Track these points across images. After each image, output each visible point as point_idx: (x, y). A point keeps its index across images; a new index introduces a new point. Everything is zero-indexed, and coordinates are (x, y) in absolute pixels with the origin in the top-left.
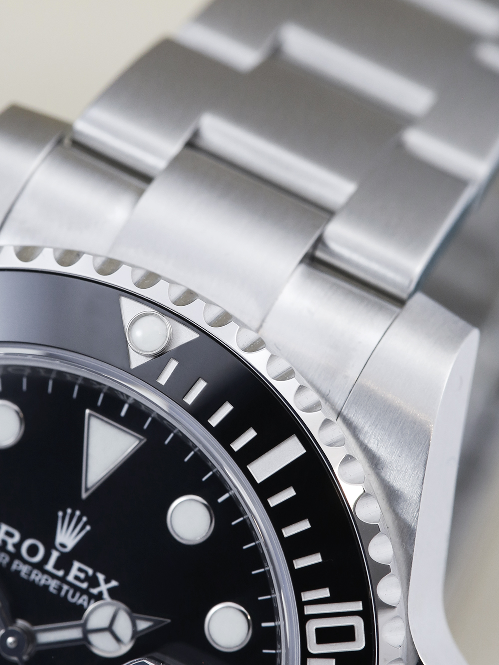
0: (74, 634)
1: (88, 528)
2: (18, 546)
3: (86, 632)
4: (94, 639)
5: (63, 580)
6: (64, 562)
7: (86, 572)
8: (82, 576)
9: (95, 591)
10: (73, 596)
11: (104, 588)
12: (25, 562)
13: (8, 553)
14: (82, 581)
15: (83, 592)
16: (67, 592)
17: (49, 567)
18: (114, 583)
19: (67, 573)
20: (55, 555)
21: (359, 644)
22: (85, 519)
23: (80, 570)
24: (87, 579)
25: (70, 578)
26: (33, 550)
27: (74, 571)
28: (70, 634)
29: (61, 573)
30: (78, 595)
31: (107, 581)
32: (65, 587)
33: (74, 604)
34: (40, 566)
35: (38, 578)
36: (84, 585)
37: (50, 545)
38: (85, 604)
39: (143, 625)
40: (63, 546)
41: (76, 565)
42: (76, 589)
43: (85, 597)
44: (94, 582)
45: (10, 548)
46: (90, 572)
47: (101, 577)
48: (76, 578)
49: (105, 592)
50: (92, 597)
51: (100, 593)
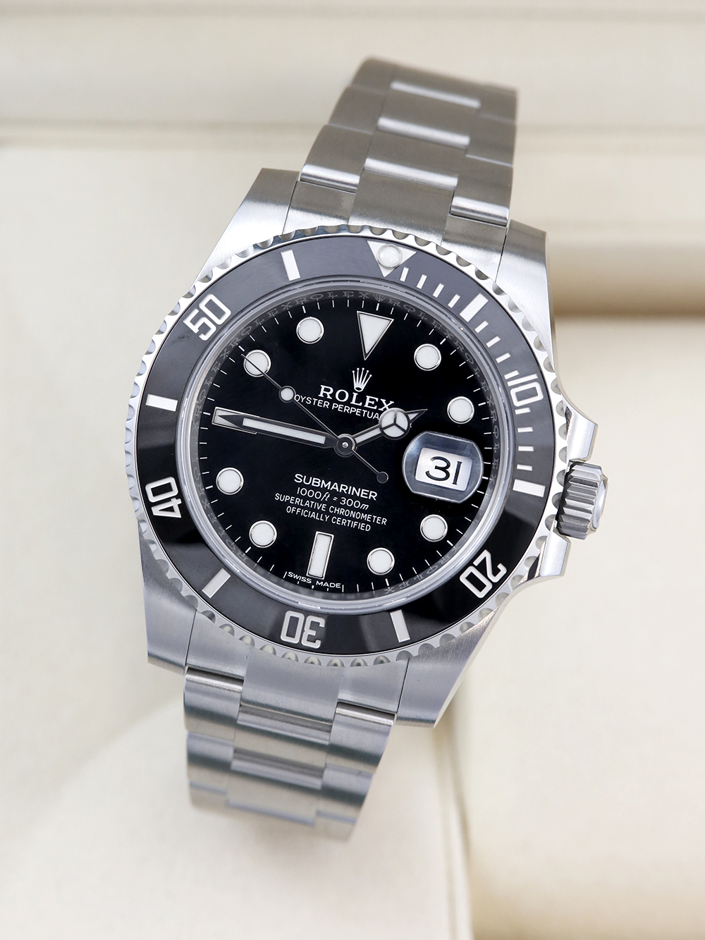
0: (376, 432)
1: (371, 376)
2: (333, 395)
3: (382, 429)
4: (387, 432)
5: (362, 407)
6: (361, 398)
7: (375, 400)
8: (373, 403)
9: (382, 409)
10: (370, 415)
11: (386, 406)
12: (339, 403)
13: (329, 400)
14: (373, 406)
15: (375, 411)
16: (366, 413)
17: (353, 402)
18: (391, 402)
19: (364, 404)
20: (355, 395)
21: (540, 397)
22: (368, 371)
23: (371, 400)
24: (376, 403)
25: (366, 405)
26: (342, 395)
27: (368, 401)
28: (374, 433)
29: (361, 404)
30: (372, 414)
31: (387, 403)
32: (365, 411)
33: (371, 419)
34: (348, 403)
35: (347, 410)
36: (375, 408)
37: (351, 390)
38: (378, 417)
39: (412, 416)
40: (359, 389)
41: (368, 397)
42: (371, 410)
43: (377, 414)
44: (381, 405)
45: (329, 397)
46: (377, 399)
47: (384, 401)
48: (370, 404)
49: (387, 408)
50: (380, 413)
51: (385, 409)
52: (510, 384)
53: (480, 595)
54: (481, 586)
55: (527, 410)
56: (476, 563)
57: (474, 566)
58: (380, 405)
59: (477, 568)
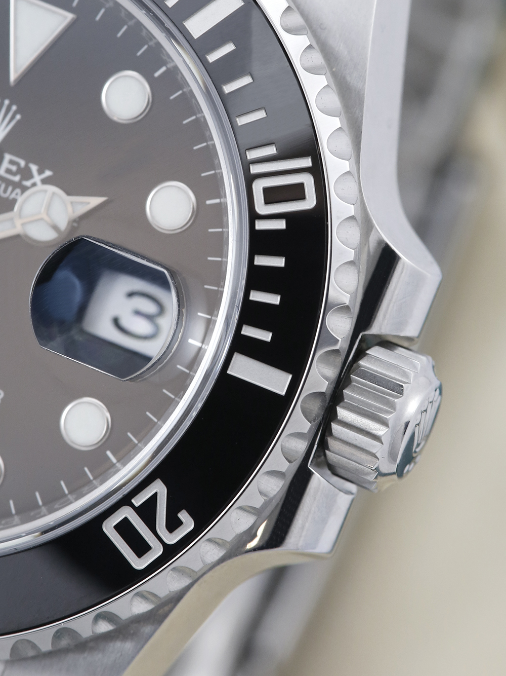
1: (18, 117)
4: (29, 229)
7: (17, 164)
8: (14, 168)
9: (28, 183)
10: (5, 191)
11: (37, 178)
14: (14, 174)
15: (16, 185)
18: (48, 173)
21: (310, 203)
22: (14, 108)
23: (12, 162)
24: (20, 171)
25: (3, 172)
27: (5, 164)
30: (10, 189)
31: (40, 172)
33: (7, 199)
36: (17, 178)
38: (17, 196)
41: (8, 157)
42: (8, 183)
43: (18, 191)
46: (22, 163)
47: (34, 168)
48: (8, 171)
49: (39, 183)
50: (24, 189)
51: (34, 185)
52: (255, 169)
53: (138, 564)
54: (141, 548)
55: (281, 225)
56: (138, 501)
57: (132, 506)
58: (26, 174)
59: (139, 510)
